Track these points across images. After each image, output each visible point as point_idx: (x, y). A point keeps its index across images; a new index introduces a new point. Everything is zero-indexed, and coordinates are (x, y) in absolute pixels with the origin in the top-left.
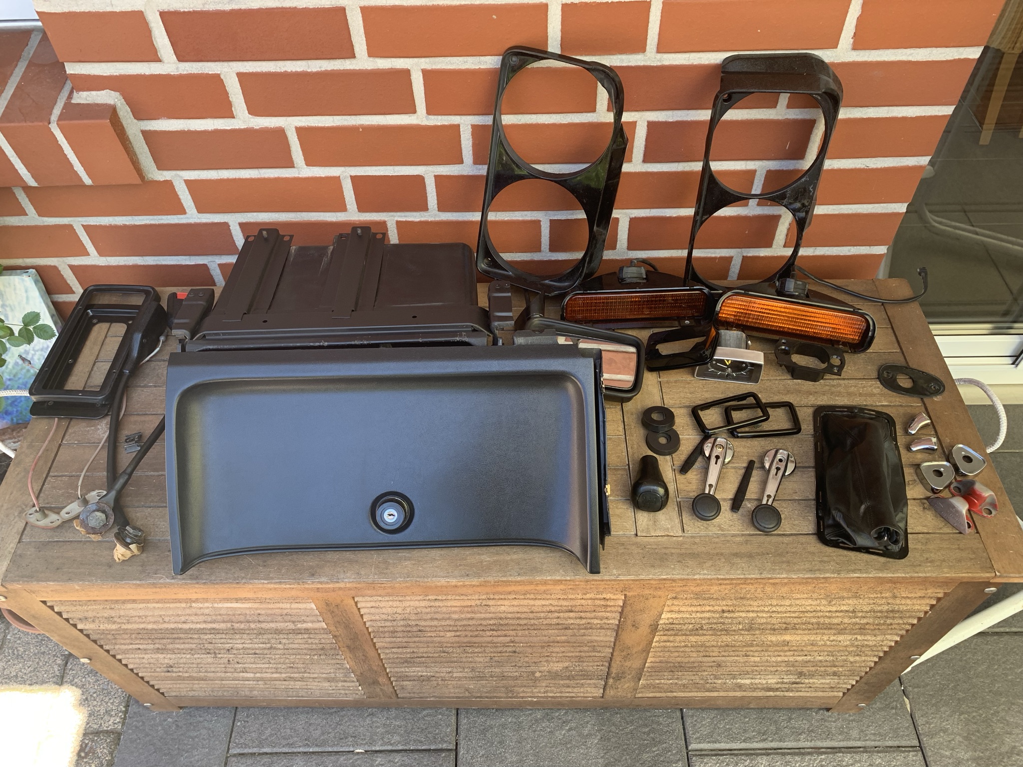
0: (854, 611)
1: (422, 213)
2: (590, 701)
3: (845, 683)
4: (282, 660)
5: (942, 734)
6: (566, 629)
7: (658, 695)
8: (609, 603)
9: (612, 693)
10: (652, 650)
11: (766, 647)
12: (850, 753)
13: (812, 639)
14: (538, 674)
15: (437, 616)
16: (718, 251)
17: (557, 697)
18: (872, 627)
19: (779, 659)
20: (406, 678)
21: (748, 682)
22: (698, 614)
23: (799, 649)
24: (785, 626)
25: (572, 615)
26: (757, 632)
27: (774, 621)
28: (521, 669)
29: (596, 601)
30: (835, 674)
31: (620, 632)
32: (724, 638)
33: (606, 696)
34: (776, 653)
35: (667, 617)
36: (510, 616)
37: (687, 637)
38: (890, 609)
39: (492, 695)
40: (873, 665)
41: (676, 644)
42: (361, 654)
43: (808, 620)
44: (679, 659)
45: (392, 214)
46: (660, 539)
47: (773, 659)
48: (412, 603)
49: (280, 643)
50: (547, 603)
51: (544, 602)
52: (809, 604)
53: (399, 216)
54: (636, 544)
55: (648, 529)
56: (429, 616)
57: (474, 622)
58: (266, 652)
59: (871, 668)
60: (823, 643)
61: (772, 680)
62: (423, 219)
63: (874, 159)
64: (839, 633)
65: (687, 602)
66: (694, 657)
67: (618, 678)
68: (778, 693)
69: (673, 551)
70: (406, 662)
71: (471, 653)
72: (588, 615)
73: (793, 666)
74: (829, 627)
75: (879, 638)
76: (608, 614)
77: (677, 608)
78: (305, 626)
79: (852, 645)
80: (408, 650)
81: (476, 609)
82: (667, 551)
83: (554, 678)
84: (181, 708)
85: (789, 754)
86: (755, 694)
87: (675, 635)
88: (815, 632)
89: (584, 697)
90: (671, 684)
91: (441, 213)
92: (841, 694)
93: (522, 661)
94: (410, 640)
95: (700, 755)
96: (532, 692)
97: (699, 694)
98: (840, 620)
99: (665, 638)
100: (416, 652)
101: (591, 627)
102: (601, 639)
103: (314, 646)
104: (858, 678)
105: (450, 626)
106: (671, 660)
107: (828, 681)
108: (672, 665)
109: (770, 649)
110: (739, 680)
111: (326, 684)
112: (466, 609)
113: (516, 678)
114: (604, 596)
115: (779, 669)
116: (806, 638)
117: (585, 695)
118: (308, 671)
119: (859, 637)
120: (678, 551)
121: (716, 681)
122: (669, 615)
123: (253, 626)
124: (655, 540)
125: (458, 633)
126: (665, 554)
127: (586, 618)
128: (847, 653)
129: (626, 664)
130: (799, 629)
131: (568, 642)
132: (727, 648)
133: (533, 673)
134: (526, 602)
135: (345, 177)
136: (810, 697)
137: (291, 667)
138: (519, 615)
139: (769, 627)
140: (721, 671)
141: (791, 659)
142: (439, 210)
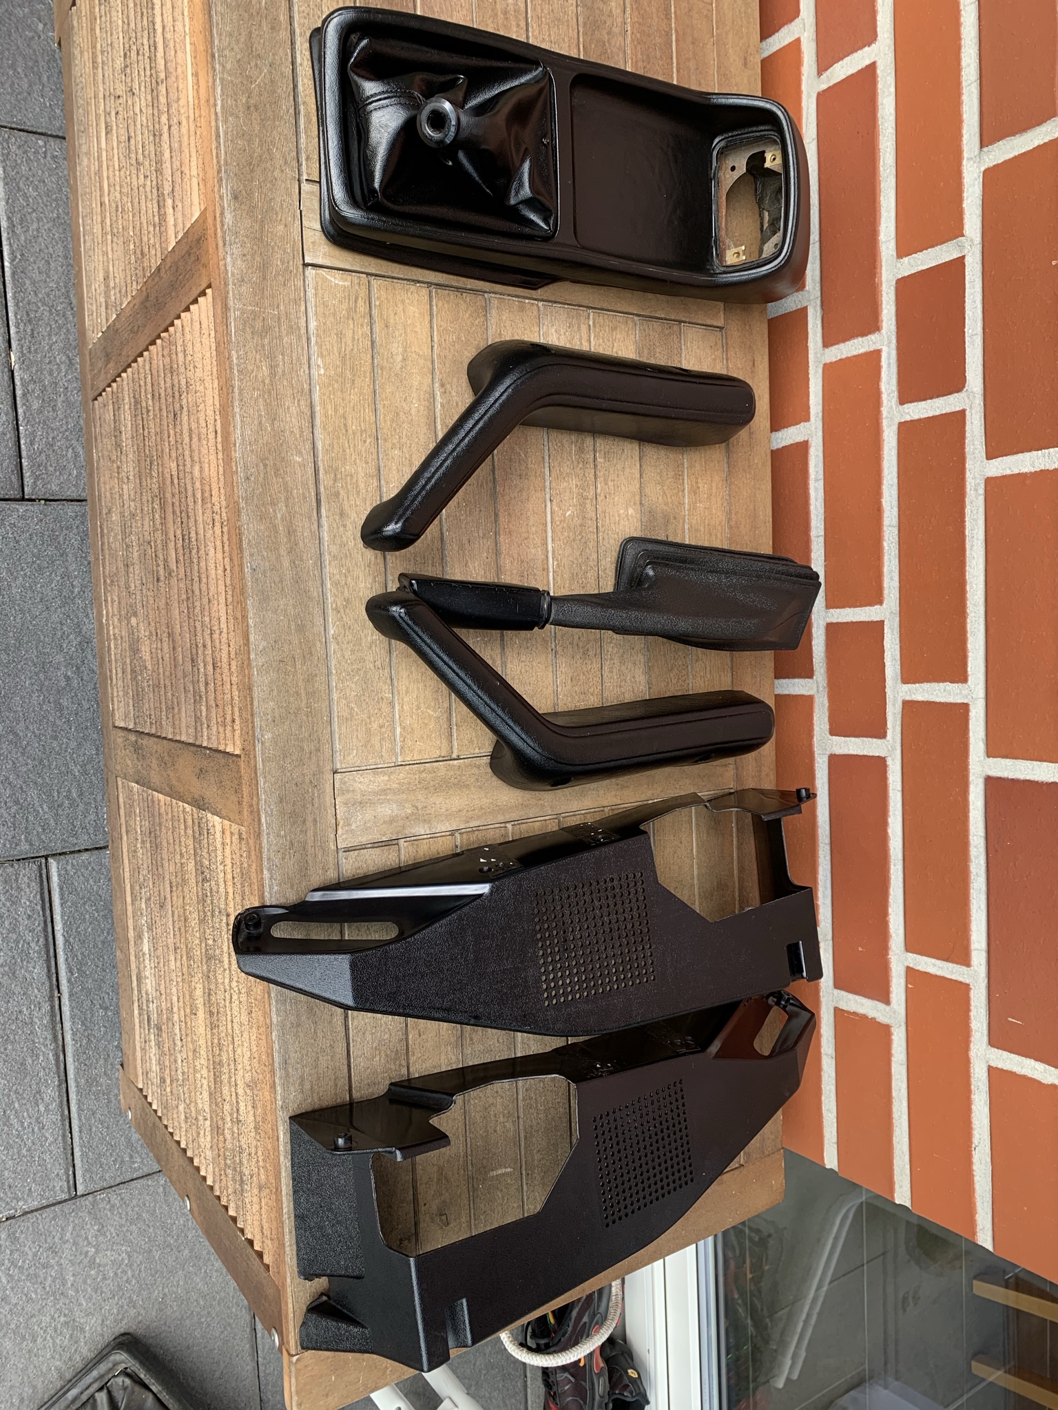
0: (239, 1121)
1: (896, 394)
2: (108, 706)
3: (153, 1094)
4: (125, 190)
5: (96, 1228)
6: (193, 661)
7: (122, 812)
8: (229, 728)
9: (120, 740)
10: (174, 801)
11: (187, 978)
12: (60, 1096)
13: (202, 1052)
14: (134, 621)
15: (195, 439)
16: (829, 901)
17: (110, 655)
18: (221, 1145)
19: (175, 999)
20: (117, 409)
21: (146, 948)
22: (222, 875)
23: (188, 1032)
24: (215, 1011)
25: (210, 668)
26: (205, 967)
27: (220, 995)
28: (138, 593)
29: (230, 706)
30: (163, 1080)
31: (192, 748)
32: (195, 915)
33: (114, 732)
34: (181, 995)
35: (216, 824)
36: (203, 564)
37: (192, 857)
38: (245, 1178)
39: (107, 552)
40: (177, 1138)
41: (183, 839)
42: (140, 323)
43: (225, 1049)
44: (165, 844)
45: (894, 341)
46: (331, 811)
47: (174, 990)
48: (209, 392)
49: (146, 177)
50: (223, 626)
51: (223, 619)
52: (243, 1053)
53: (889, 354)
54: (320, 771)
55: (348, 791)
56: (194, 426)
57: (191, 504)
58: (133, 156)
59: (172, 1134)
60: (198, 1068)
61: (149, 985)
62: (884, 397)
63: (989, 1160)
64: (211, 1094)
65: (236, 857)
66: (169, 868)
67: (137, 748)
68: (136, 992)
69: (310, 833)
70: (136, 403)
71: (153, 508)
72: (211, 697)
73: (168, 1019)
74: (217, 1079)
75: (209, 1153)
76: (214, 729)
77: (228, 841)
78: (170, 211)
79: (198, 1112)
80: (150, 402)
81: (209, 505)
82: (309, 824)
83: (131, 649)
84: (59, 44)
85: (52, 1007)
86: (132, 958)
87: (194, 836)
88: (211, 1057)
89: (112, 698)
90: (136, 832)
91: (895, 428)
92: (140, 1086)
93: (149, 594)
94: (163, 400)
95: (41, 876)
96: (113, 615)
97: (127, 875)
98: (228, 1099)
99: (190, 822)
100: (148, 416)
101: (197, 701)
102: (183, 720)
103: (145, 239)
104: (159, 1114)
105: (184, 465)
106: (164, 831)
107: (154, 1068)
108: (158, 833)
109: (186, 986)
110: (146, 934)
111: (101, 276)
112: (207, 488)
113: (128, 587)
114: (237, 722)
115: (164, 997)
116: (202, 1042)
117: (115, 699)
118: (115, 239)
119: (208, 1123)
120: (310, 843)
121: (143, 900)
122: (218, 828)
123: (164, 118)
124: (328, 804)
125: (176, 481)
126: (304, 822)
127: (207, 692)
128: (188, 1101)
129: (154, 761)
130: (213, 1034)
131: (175, 666)
132: (182, 918)
133: (135, 614)
134: (222, 588)
135: (961, 247)
136: (134, 1041)
137: (117, 207)
138: (204, 580)
139: (213, 987)
140: (156, 909)
141: (176, 1018)
142: (901, 425)
